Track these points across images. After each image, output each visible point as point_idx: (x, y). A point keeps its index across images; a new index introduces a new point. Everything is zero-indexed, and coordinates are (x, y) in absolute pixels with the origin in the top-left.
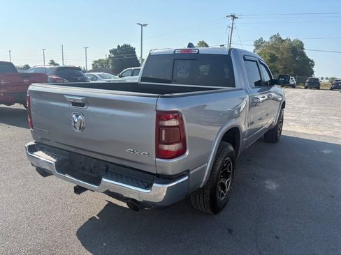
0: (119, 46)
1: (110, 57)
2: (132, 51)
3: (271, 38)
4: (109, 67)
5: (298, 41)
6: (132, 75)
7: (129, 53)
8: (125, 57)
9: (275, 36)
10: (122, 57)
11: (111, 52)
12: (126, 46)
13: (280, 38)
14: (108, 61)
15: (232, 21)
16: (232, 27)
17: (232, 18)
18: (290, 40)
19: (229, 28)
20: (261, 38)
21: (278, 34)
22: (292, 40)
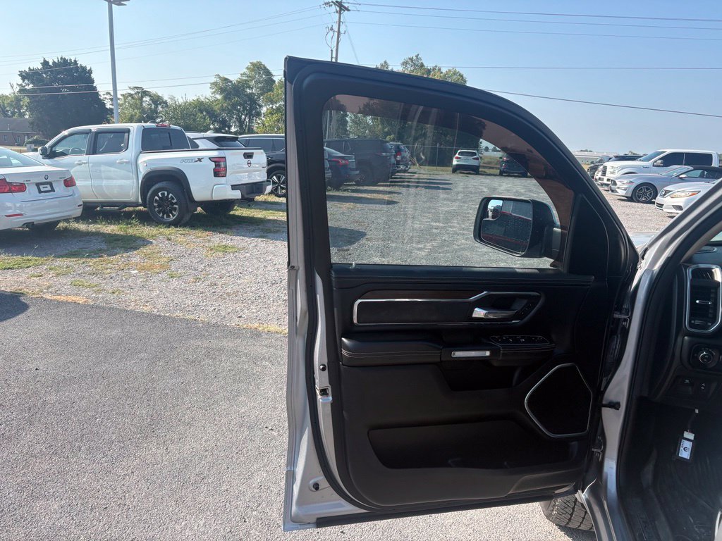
0: (45, 63)
1: (22, 90)
2: (84, 76)
3: (405, 63)
4: (22, 115)
5: (455, 73)
6: (94, 150)
7: (75, 80)
8: (65, 91)
9: (411, 59)
10: (58, 90)
11: (24, 76)
12: (64, 62)
13: (422, 65)
14: (18, 100)
15: (337, 15)
16: (337, 30)
17: (338, 9)
18: (440, 70)
19: (331, 33)
20: (385, 62)
21: (417, 56)
22: (444, 70)
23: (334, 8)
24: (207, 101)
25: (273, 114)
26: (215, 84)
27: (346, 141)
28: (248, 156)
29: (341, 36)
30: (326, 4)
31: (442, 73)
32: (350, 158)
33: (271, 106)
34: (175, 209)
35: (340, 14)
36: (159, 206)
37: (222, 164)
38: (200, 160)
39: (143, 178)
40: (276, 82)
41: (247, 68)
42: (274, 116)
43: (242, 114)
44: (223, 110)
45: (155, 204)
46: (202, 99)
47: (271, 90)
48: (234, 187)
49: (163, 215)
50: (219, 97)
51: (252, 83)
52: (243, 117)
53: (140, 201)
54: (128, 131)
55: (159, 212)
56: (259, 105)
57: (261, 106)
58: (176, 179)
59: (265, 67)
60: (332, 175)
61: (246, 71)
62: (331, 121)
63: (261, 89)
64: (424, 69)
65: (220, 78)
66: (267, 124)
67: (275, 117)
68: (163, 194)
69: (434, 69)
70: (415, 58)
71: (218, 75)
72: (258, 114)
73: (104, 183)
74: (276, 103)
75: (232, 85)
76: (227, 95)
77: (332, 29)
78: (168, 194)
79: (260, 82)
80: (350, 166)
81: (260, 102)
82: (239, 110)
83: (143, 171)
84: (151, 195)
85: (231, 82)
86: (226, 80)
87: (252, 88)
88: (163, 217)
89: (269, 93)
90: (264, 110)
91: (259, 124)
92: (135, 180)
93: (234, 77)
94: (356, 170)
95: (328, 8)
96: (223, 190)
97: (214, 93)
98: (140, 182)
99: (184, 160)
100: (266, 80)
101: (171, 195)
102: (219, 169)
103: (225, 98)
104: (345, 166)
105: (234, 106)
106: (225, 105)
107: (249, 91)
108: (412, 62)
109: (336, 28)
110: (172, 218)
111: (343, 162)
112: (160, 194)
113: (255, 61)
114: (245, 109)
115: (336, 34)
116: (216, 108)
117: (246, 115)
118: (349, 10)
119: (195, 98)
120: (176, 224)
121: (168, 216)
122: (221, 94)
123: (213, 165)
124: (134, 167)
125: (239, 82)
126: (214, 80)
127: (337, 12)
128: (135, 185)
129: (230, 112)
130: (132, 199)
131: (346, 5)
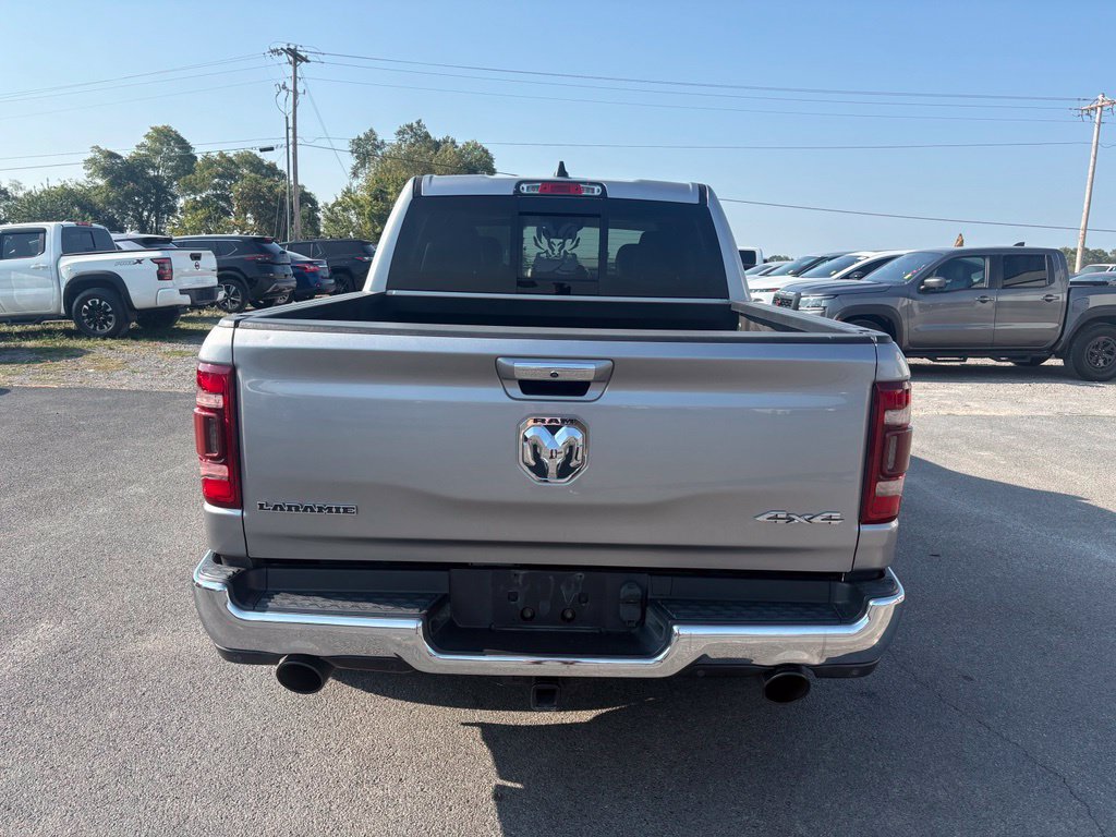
3: (401, 133)
5: (476, 147)
9: (411, 127)
13: (427, 136)
15: (291, 67)
16: (291, 88)
17: (291, 58)
18: (453, 142)
19: (284, 92)
20: (371, 131)
21: (418, 123)
22: (460, 143)
23: (285, 57)
24: (80, 188)
25: (197, 209)
26: (91, 162)
27: (314, 243)
28: (196, 257)
29: (300, 98)
30: (272, 52)
31: (457, 147)
32: (321, 263)
33: (193, 196)
34: (110, 320)
35: (295, 66)
36: (88, 317)
37: (167, 266)
38: (139, 261)
39: (68, 284)
40: (199, 159)
41: (147, 136)
42: (200, 212)
43: (143, 209)
44: (110, 203)
45: (84, 315)
46: (71, 185)
47: (191, 171)
48: (183, 292)
49: (95, 326)
50: (100, 182)
51: (158, 160)
52: (146, 213)
53: (63, 311)
54: (44, 231)
55: (90, 324)
56: (172, 195)
57: (175, 197)
58: (110, 285)
59: (178, 136)
60: (298, 285)
61: (144, 140)
62: (292, 219)
63: (174, 169)
64: (431, 141)
65: (100, 151)
66: (187, 226)
67: (201, 214)
68: (94, 303)
69: (445, 142)
70: (415, 125)
71: (97, 147)
72: (172, 210)
73: (16, 292)
74: (201, 192)
75: (123, 163)
76: (115, 178)
77: (284, 87)
78: (100, 302)
79: (170, 159)
80: (321, 274)
81: (174, 190)
82: (137, 203)
83: (66, 277)
84: (78, 305)
85: (120, 157)
86: (112, 155)
87: (158, 168)
88: (95, 329)
89: (188, 177)
90: (181, 202)
91: (174, 224)
92: (56, 288)
93: (126, 151)
94: (330, 278)
95: (276, 57)
96: (169, 295)
97: (91, 175)
98: (63, 289)
99: (120, 262)
100: (180, 157)
101: (104, 303)
102: (164, 271)
103: (112, 184)
104: (314, 273)
105: (129, 196)
106: (112, 195)
107: (152, 173)
108: (412, 130)
109: (290, 86)
110: (106, 329)
111: (312, 267)
112: (89, 302)
113: (160, 126)
114: (147, 201)
115: (291, 94)
116: (97, 199)
117: (150, 212)
118: (308, 61)
119: (59, 184)
120: (113, 335)
121: (101, 328)
122: (103, 177)
123: (156, 267)
124: (54, 273)
125: (134, 159)
126: (90, 155)
127: (290, 63)
128: (56, 293)
129: (122, 208)
130: (53, 310)
131: (303, 54)
